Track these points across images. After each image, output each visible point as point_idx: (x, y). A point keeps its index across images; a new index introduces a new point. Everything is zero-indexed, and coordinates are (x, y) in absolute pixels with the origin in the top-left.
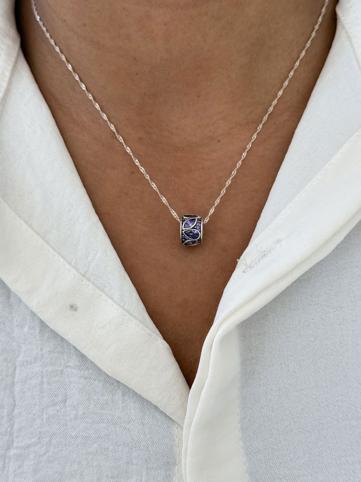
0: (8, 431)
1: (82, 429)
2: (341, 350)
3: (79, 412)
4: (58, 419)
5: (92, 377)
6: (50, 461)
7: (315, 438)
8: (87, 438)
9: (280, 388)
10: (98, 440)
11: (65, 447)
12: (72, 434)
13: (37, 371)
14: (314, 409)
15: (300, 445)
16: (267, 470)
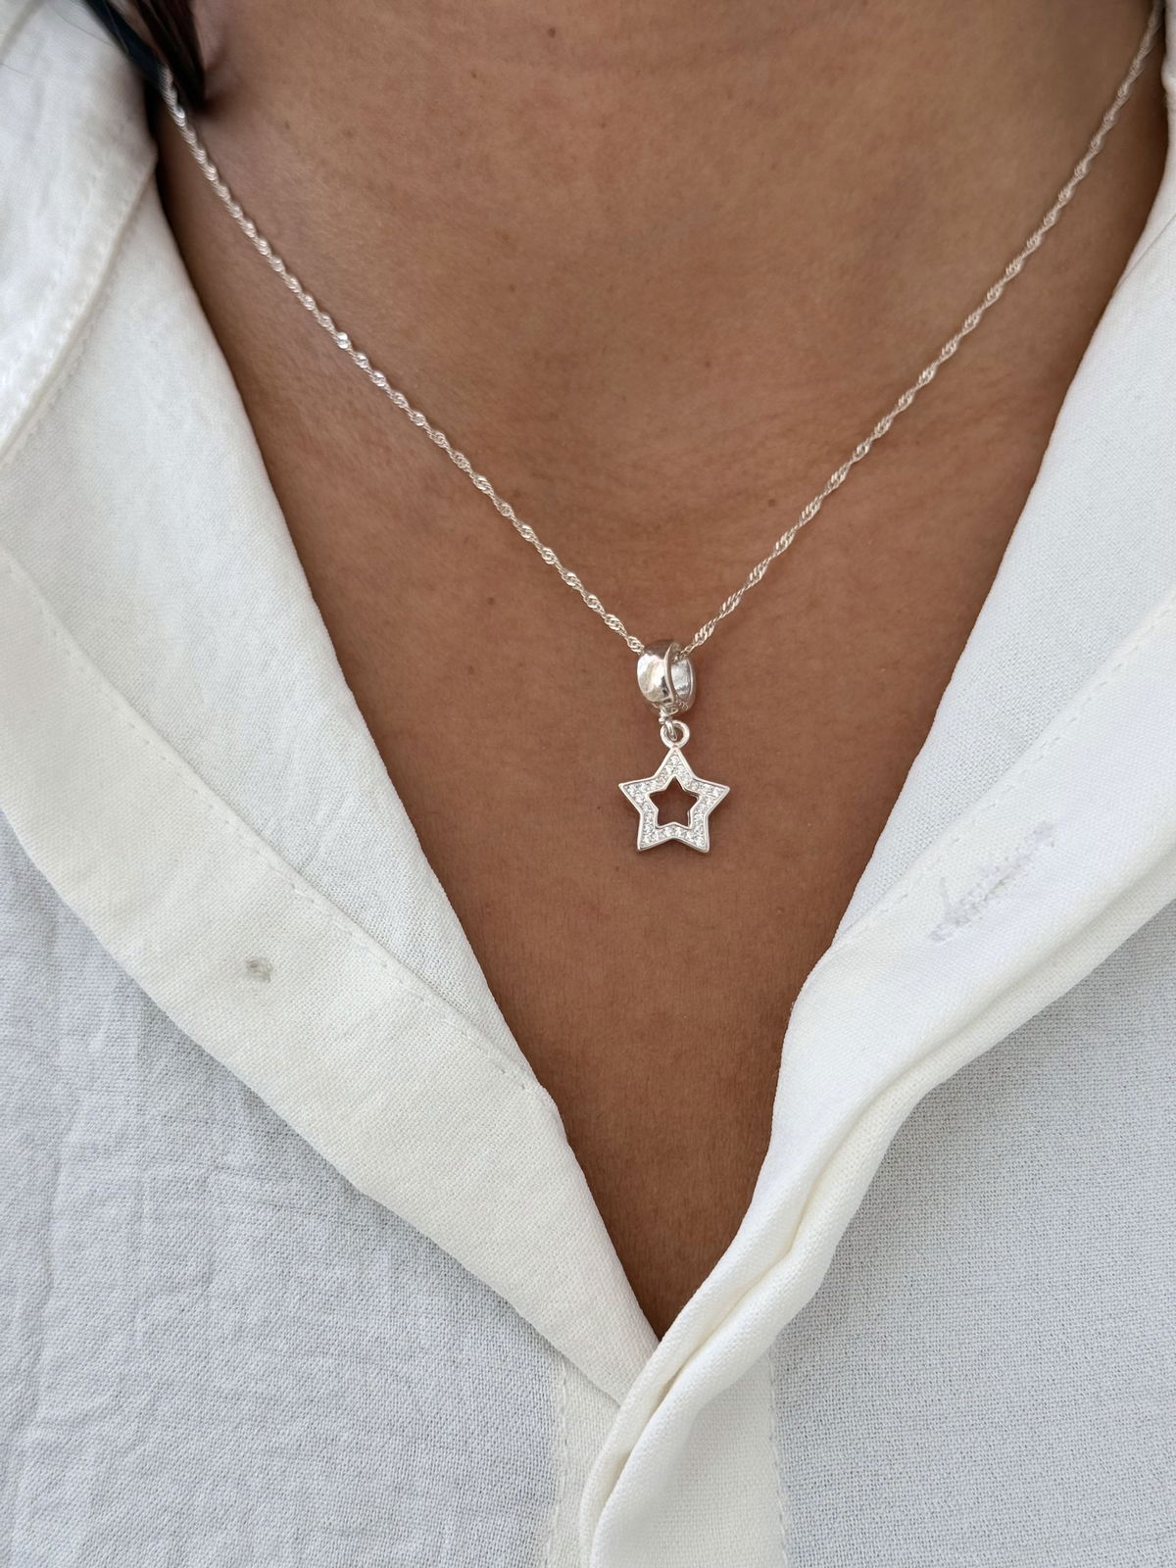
0: (22, 1369)
1: (255, 1372)
2: (1122, 1169)
3: (251, 1317)
4: (179, 1335)
5: (299, 1206)
6: (149, 1472)
7: (1018, 1449)
8: (272, 1403)
9: (915, 1278)
10: (306, 1411)
11: (197, 1429)
12: (224, 1386)
13: (122, 1179)
14: (1020, 1354)
15: (967, 1469)
16: (851, 1542)
